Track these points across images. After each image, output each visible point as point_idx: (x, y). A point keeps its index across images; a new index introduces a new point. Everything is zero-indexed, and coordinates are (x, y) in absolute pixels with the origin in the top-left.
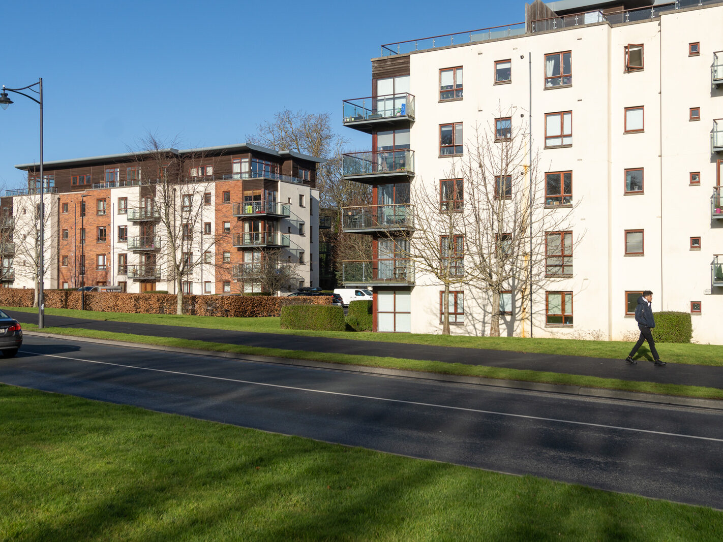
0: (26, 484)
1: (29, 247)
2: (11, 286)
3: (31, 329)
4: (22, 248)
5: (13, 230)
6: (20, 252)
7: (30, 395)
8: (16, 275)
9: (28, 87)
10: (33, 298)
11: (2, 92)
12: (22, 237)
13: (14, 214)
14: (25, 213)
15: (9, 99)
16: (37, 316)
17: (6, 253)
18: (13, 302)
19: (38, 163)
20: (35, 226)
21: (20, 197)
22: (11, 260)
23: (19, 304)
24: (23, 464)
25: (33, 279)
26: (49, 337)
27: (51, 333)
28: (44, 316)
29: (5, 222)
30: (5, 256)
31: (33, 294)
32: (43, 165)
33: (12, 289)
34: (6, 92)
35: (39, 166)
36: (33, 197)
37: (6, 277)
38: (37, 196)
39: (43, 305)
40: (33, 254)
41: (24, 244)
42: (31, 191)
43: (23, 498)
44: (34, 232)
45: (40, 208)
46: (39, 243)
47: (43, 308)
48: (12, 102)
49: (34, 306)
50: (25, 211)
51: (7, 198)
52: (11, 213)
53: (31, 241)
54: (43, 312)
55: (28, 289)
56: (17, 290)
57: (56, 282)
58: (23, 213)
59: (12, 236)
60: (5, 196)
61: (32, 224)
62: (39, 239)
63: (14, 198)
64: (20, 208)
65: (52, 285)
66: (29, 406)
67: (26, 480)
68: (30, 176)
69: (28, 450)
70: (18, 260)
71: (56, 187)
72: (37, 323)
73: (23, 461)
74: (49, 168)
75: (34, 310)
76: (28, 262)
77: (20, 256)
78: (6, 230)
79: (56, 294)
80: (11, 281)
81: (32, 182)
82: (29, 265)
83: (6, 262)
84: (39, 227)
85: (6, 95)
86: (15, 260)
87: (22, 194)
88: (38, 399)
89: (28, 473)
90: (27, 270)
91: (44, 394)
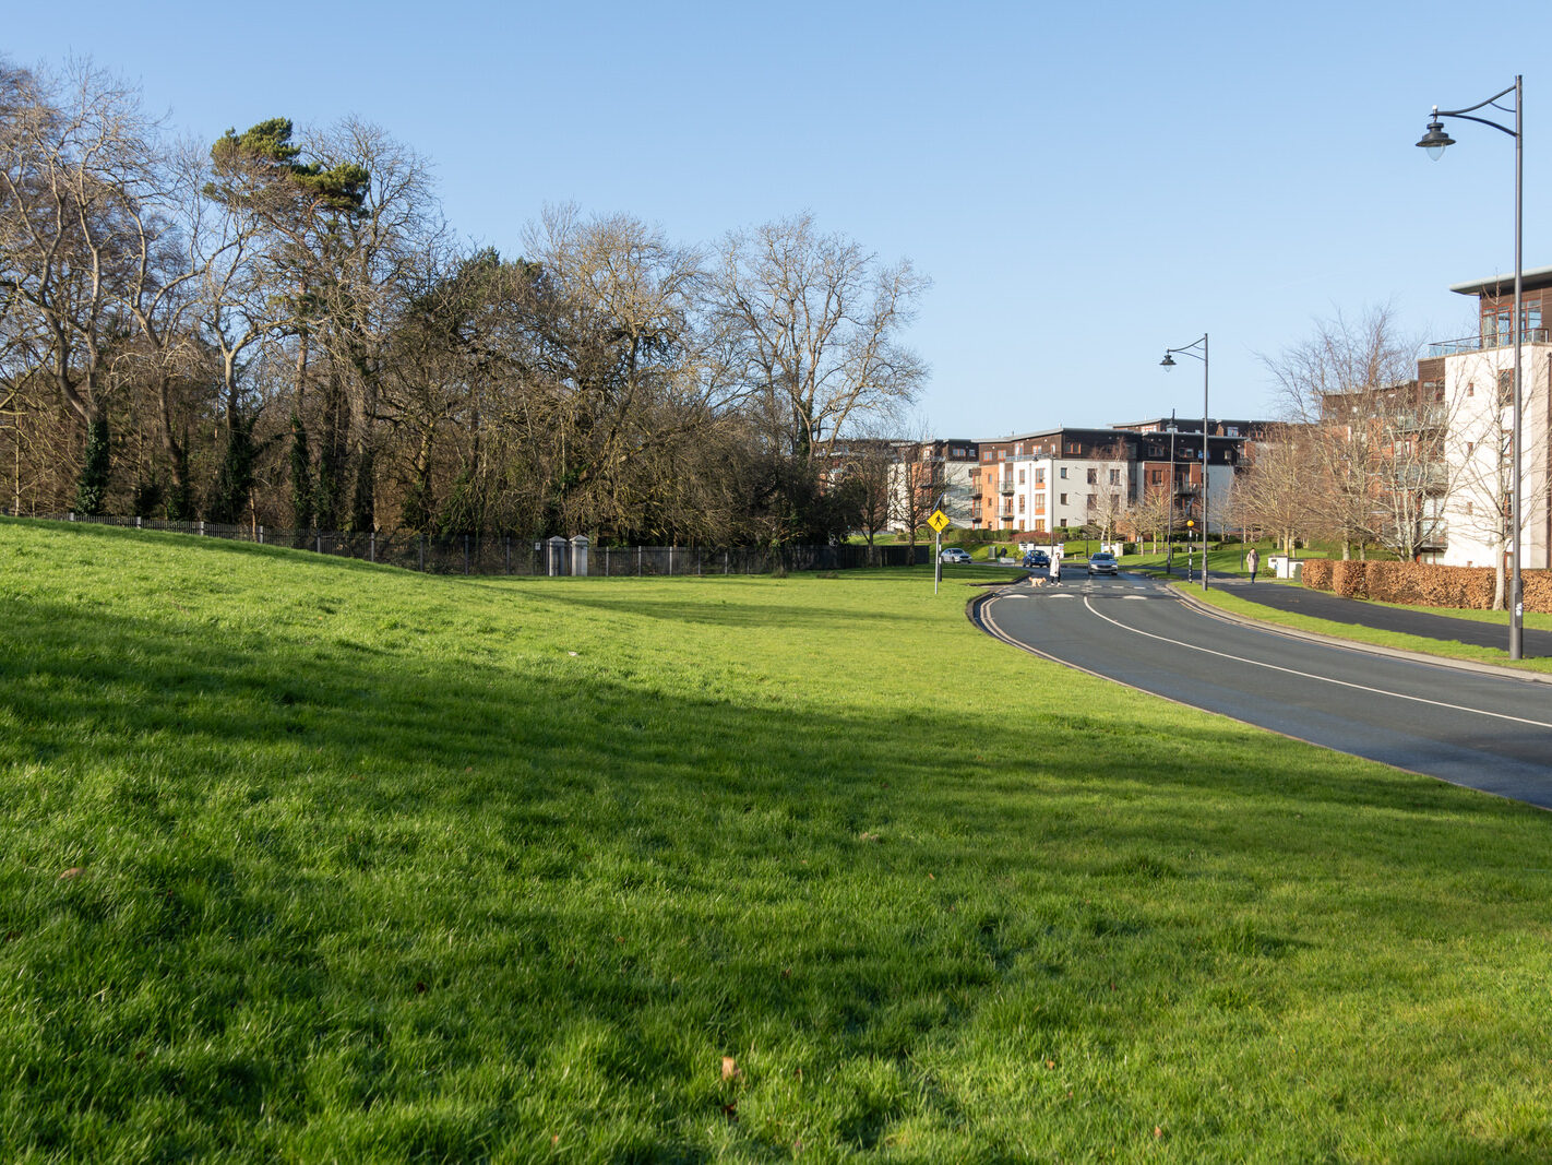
0: (1533, 1019)
1: (1484, 470)
2: (1440, 561)
3: (1492, 659)
4: (1466, 473)
5: (1446, 431)
6: (1463, 483)
7: (1508, 813)
8: (1450, 536)
9: (1490, 101)
10: (1492, 589)
11: (1431, 120)
12: (1465, 448)
13: (1448, 396)
14: (1472, 394)
15: (1447, 135)
16: (1505, 630)
17: (1430, 486)
18: (1447, 596)
19: (1508, 273)
20: (1498, 420)
21: (1462, 358)
22: (1441, 501)
23: (1461, 601)
24: (1521, 971)
25: (1491, 544)
26: (1536, 681)
27: (1539, 671)
28: (1521, 630)
29: (1428, 417)
30: (1429, 493)
31: (1492, 579)
32: (1522, 278)
33: (1443, 567)
34: (1440, 119)
35: (1513, 280)
36: (1492, 354)
37: (1428, 542)
38: (1502, 352)
39: (1519, 606)
40: (1494, 488)
41: (1471, 463)
42: (1488, 341)
43: (1531, 1052)
44: (1493, 438)
46: (1507, 461)
47: (1519, 613)
48: (1454, 142)
49: (1495, 608)
50: (1472, 389)
51: (1433, 361)
52: (1440, 396)
53: (1487, 457)
54: (1519, 621)
55: (1481, 569)
56: (1454, 569)
57: (1545, 551)
58: (1467, 392)
59: (1442, 448)
60: (1427, 358)
61: (1489, 417)
62: (1507, 452)
63: (1448, 361)
64: (1463, 385)
65: (1533, 559)
66: (1510, 837)
67: (1532, 1010)
68: (1484, 307)
69: (1525, 941)
70: (1459, 501)
71: (1544, 329)
72: (1505, 646)
73: (1519, 965)
74: (1533, 284)
75: (1496, 616)
76: (1480, 505)
77: (1462, 492)
78: (1431, 434)
79: (1544, 581)
80: (1438, 550)
81: (1489, 319)
82: (1482, 513)
83: (1429, 507)
84: (1508, 423)
85: (1440, 126)
86: (1450, 501)
87: (1465, 349)
88: (1529, 824)
89: (1536, 995)
90: (1478, 525)
91: (1539, 813)
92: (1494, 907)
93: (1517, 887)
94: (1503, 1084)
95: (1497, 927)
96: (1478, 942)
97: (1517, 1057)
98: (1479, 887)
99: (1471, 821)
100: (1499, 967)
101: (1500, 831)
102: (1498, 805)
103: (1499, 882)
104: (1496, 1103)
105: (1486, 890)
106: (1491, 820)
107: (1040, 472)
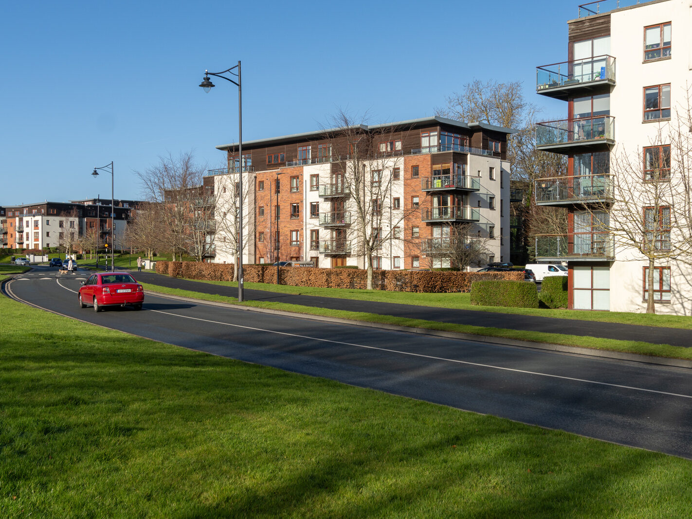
0: (233, 450)
1: (229, 224)
2: (213, 261)
3: (231, 302)
4: (222, 224)
5: (214, 208)
6: (221, 229)
7: (233, 366)
8: (217, 251)
9: (228, 70)
10: (233, 273)
11: (205, 76)
12: (222, 214)
13: (216, 193)
14: (225, 192)
15: (211, 83)
16: (236, 289)
17: (208, 230)
18: (215, 276)
19: (237, 143)
20: (235, 203)
21: (220, 177)
22: (213, 236)
23: (221, 278)
24: (230, 431)
25: (233, 254)
26: (248, 310)
27: (250, 306)
28: (243, 290)
29: (208, 201)
30: (208, 233)
31: (233, 269)
32: (242, 145)
33: (214, 264)
34: (209, 76)
35: (239, 146)
36: (232, 176)
37: (208, 253)
38: (236, 175)
39: (242, 280)
40: (233, 230)
41: (224, 220)
42: (231, 170)
43: (231, 464)
44: (233, 210)
45: (238, 186)
46: (238, 220)
47: (242, 283)
48: (214, 86)
49: (234, 280)
50: (225, 190)
51: (209, 178)
52: (213, 192)
53: (231, 218)
54: (242, 285)
55: (228, 264)
56: (218, 265)
57: (254, 257)
58: (223, 191)
59: (214, 214)
60: (207, 176)
61: (231, 202)
62: (238, 216)
63: (215, 177)
64: (221, 188)
65: (249, 260)
66: (232, 375)
67: (233, 447)
68: (229, 156)
69: (233, 418)
70: (219, 236)
71: (252, 166)
72: (237, 296)
73: (230, 428)
74: (247, 148)
75: (234, 284)
76: (228, 238)
77: (221, 232)
78: (209, 208)
79: (253, 269)
80: (212, 257)
81: (231, 161)
82: (229, 241)
83: (208, 239)
84: (238, 205)
85: (209, 79)
86: (216, 236)
87: (222, 173)
88: (240, 369)
89: (235, 441)
90: (228, 246)
91: (245, 364)
92: (223, 405)
93: (233, 396)
94: (218, 479)
95: (223, 413)
96: (215, 421)
97: (225, 468)
98: (217, 397)
99: (218, 370)
100: (222, 430)
101: (229, 373)
102: (229, 362)
103: (225, 394)
104: (214, 488)
105: (220, 399)
106: (226, 369)
107: (36, 222)
